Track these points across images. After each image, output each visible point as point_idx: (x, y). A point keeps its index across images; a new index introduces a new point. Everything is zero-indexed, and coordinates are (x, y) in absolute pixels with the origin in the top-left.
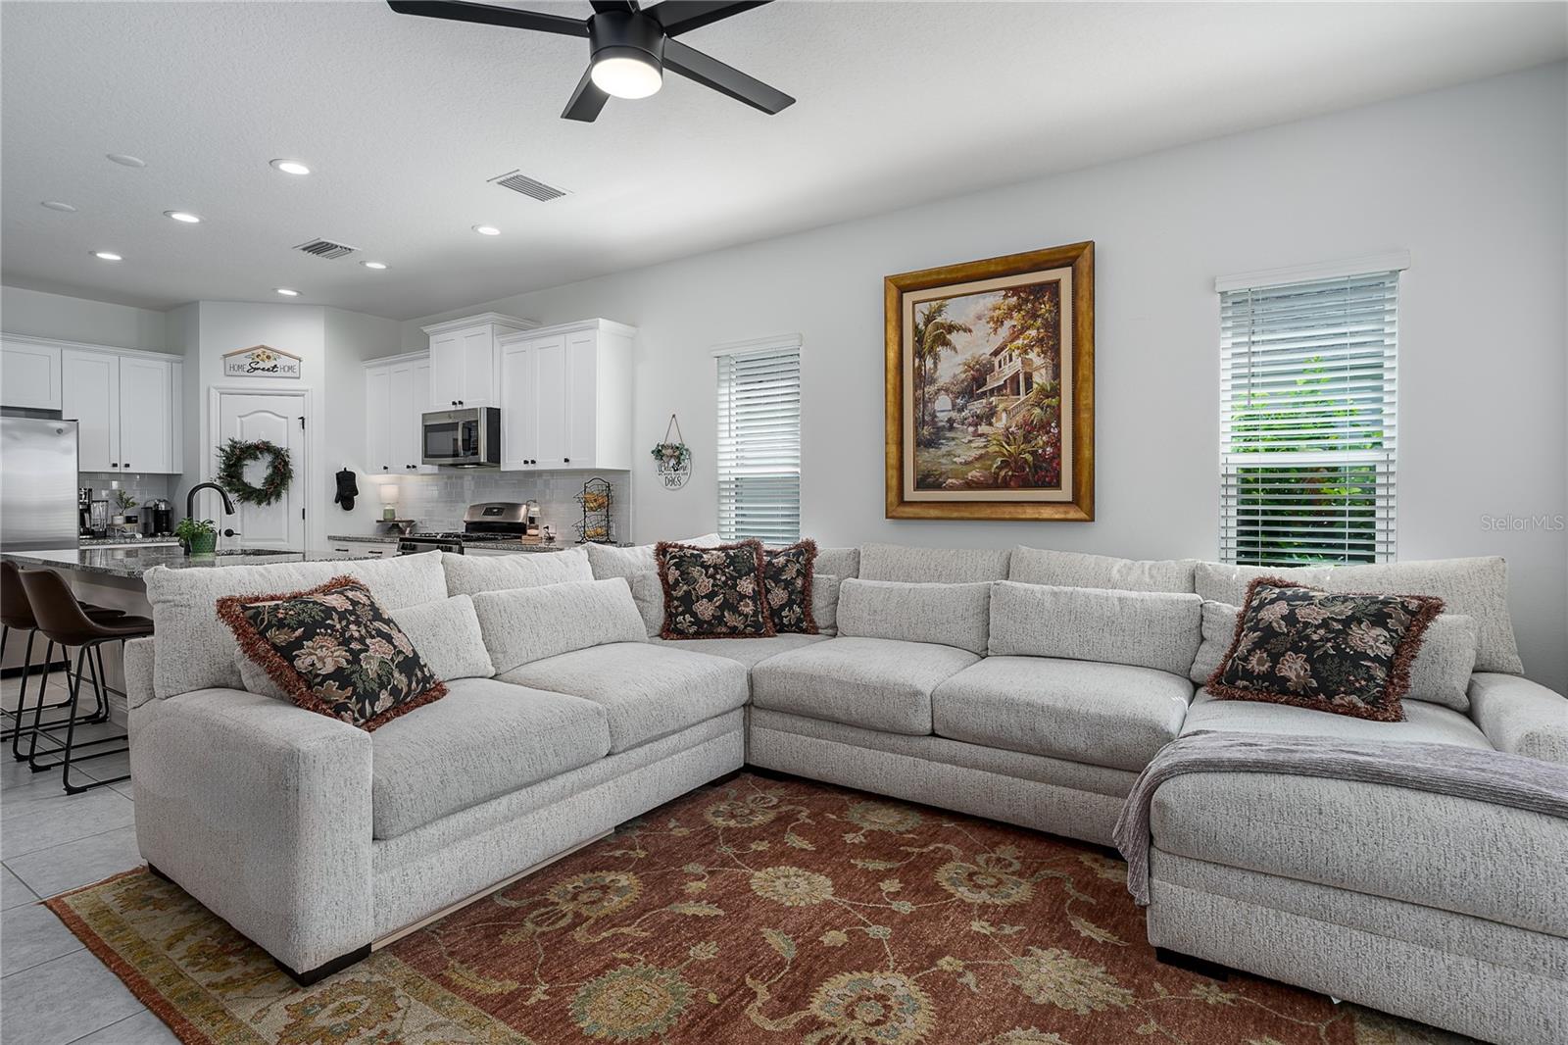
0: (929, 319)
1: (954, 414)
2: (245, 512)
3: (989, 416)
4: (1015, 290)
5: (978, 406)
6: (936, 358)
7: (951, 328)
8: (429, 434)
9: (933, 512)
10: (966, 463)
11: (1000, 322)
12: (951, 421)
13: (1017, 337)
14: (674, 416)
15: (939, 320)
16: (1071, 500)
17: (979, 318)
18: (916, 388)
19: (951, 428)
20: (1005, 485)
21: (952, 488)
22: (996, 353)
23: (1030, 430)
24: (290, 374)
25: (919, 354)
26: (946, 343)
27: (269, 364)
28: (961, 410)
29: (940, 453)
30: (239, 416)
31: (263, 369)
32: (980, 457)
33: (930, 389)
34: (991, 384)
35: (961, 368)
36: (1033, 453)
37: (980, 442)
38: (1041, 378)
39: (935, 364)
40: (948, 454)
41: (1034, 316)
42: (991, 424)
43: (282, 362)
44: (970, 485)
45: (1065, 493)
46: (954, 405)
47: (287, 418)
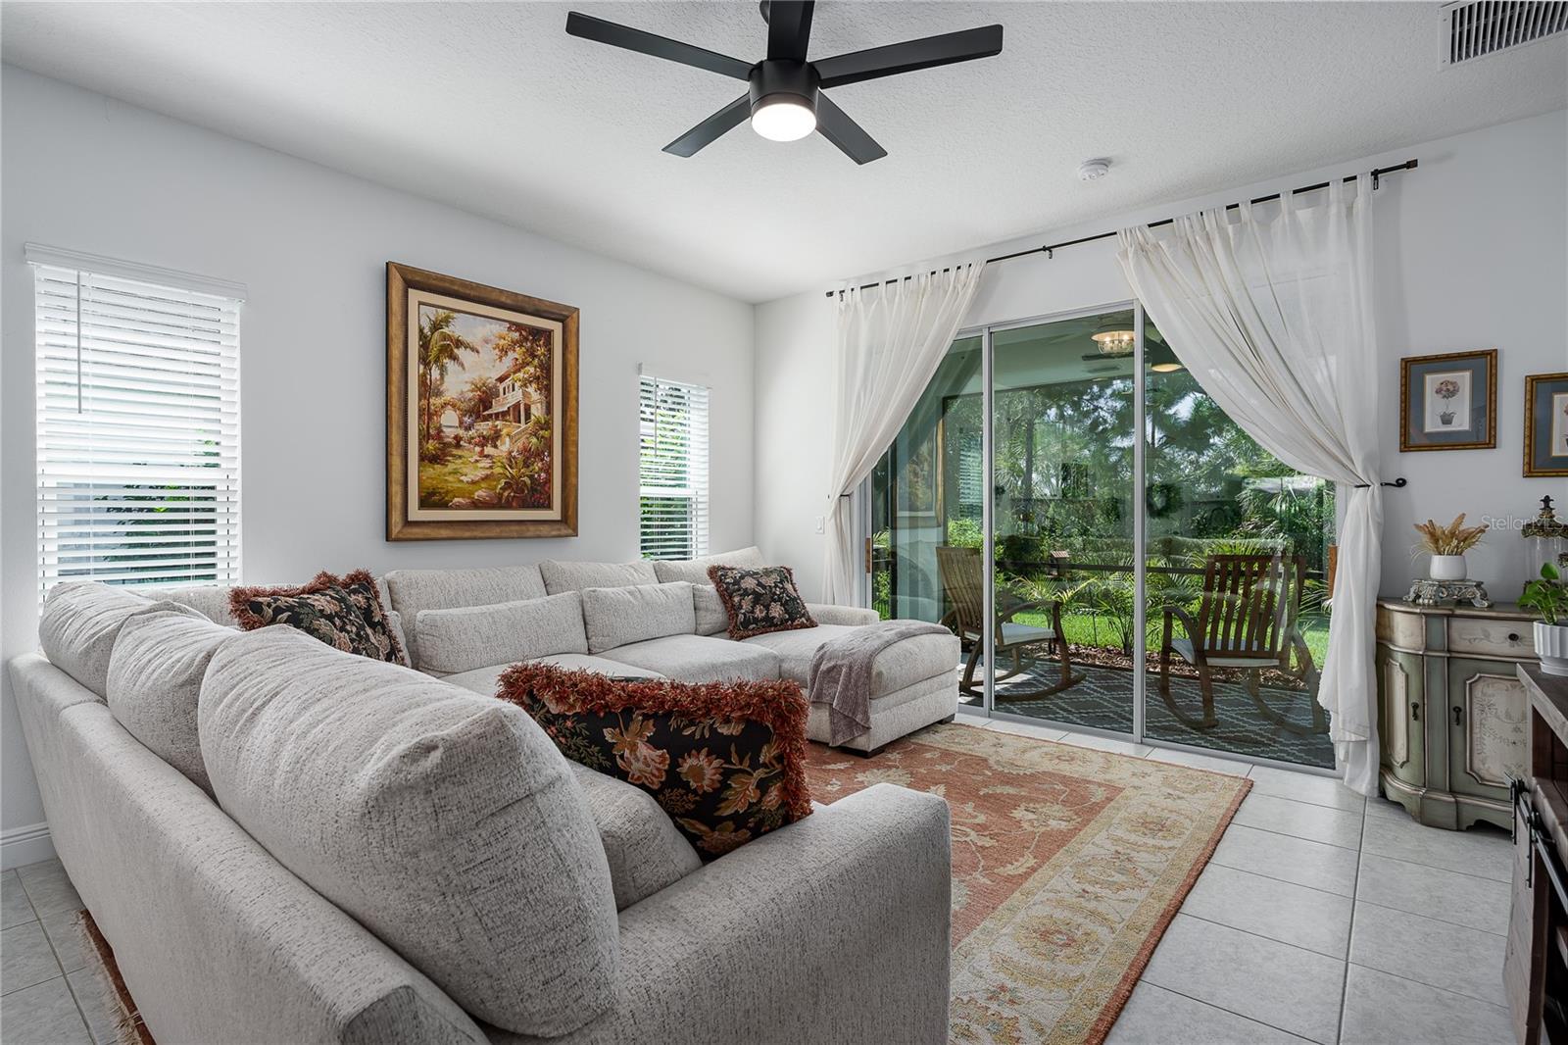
0: (436, 326)
1: (461, 432)
3: (494, 438)
4: (519, 327)
5: (484, 427)
6: (443, 369)
7: (459, 343)
9: (444, 533)
10: (473, 483)
11: (504, 351)
12: (458, 439)
13: (519, 370)
15: (445, 330)
16: (559, 518)
17: (487, 342)
18: (421, 396)
19: (458, 446)
20: (508, 506)
21: (459, 507)
22: (501, 380)
23: (529, 456)
25: (424, 360)
26: (454, 358)
28: (468, 428)
29: (446, 470)
32: (486, 478)
33: (435, 401)
34: (496, 408)
35: (469, 387)
36: (531, 477)
37: (486, 463)
38: (537, 411)
39: (442, 375)
40: (455, 472)
41: (534, 356)
42: (496, 447)
44: (476, 505)
45: (555, 514)
46: (461, 423)
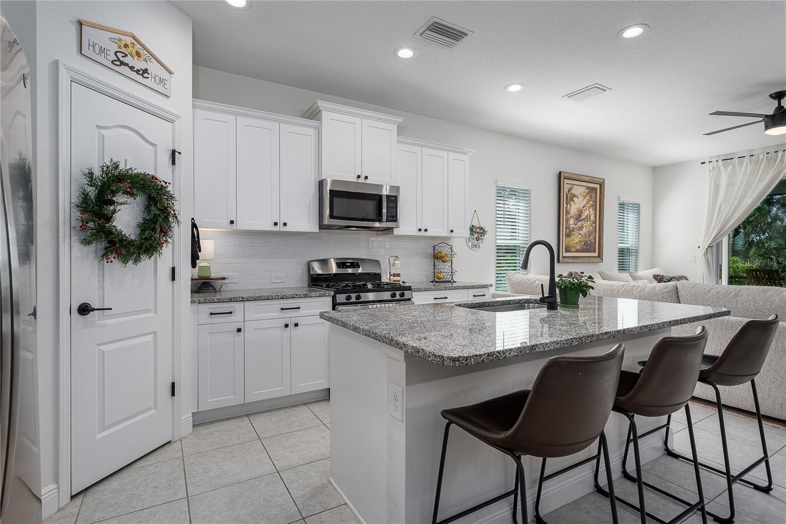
0: (570, 191)
1: (574, 226)
2: (106, 274)
3: (581, 228)
4: (588, 188)
5: (579, 224)
6: (570, 205)
7: (574, 196)
8: (335, 199)
9: (571, 260)
10: (576, 243)
11: (585, 197)
12: (573, 228)
13: (588, 204)
14: (475, 211)
15: (572, 192)
16: (597, 256)
17: (580, 194)
18: (566, 215)
19: (573, 231)
20: (584, 251)
21: (573, 252)
22: (584, 207)
23: (590, 233)
24: (159, 88)
25: (567, 204)
26: (573, 201)
27: (139, 64)
28: (576, 225)
29: (571, 239)
30: (98, 127)
31: (132, 68)
32: (580, 242)
33: (569, 216)
34: (583, 217)
35: (576, 210)
36: (590, 241)
37: (579, 237)
38: (592, 217)
39: (570, 207)
40: (573, 240)
41: (592, 198)
42: (582, 231)
43: (153, 67)
44: (577, 251)
45: (596, 254)
46: (574, 222)
47: (154, 145)
